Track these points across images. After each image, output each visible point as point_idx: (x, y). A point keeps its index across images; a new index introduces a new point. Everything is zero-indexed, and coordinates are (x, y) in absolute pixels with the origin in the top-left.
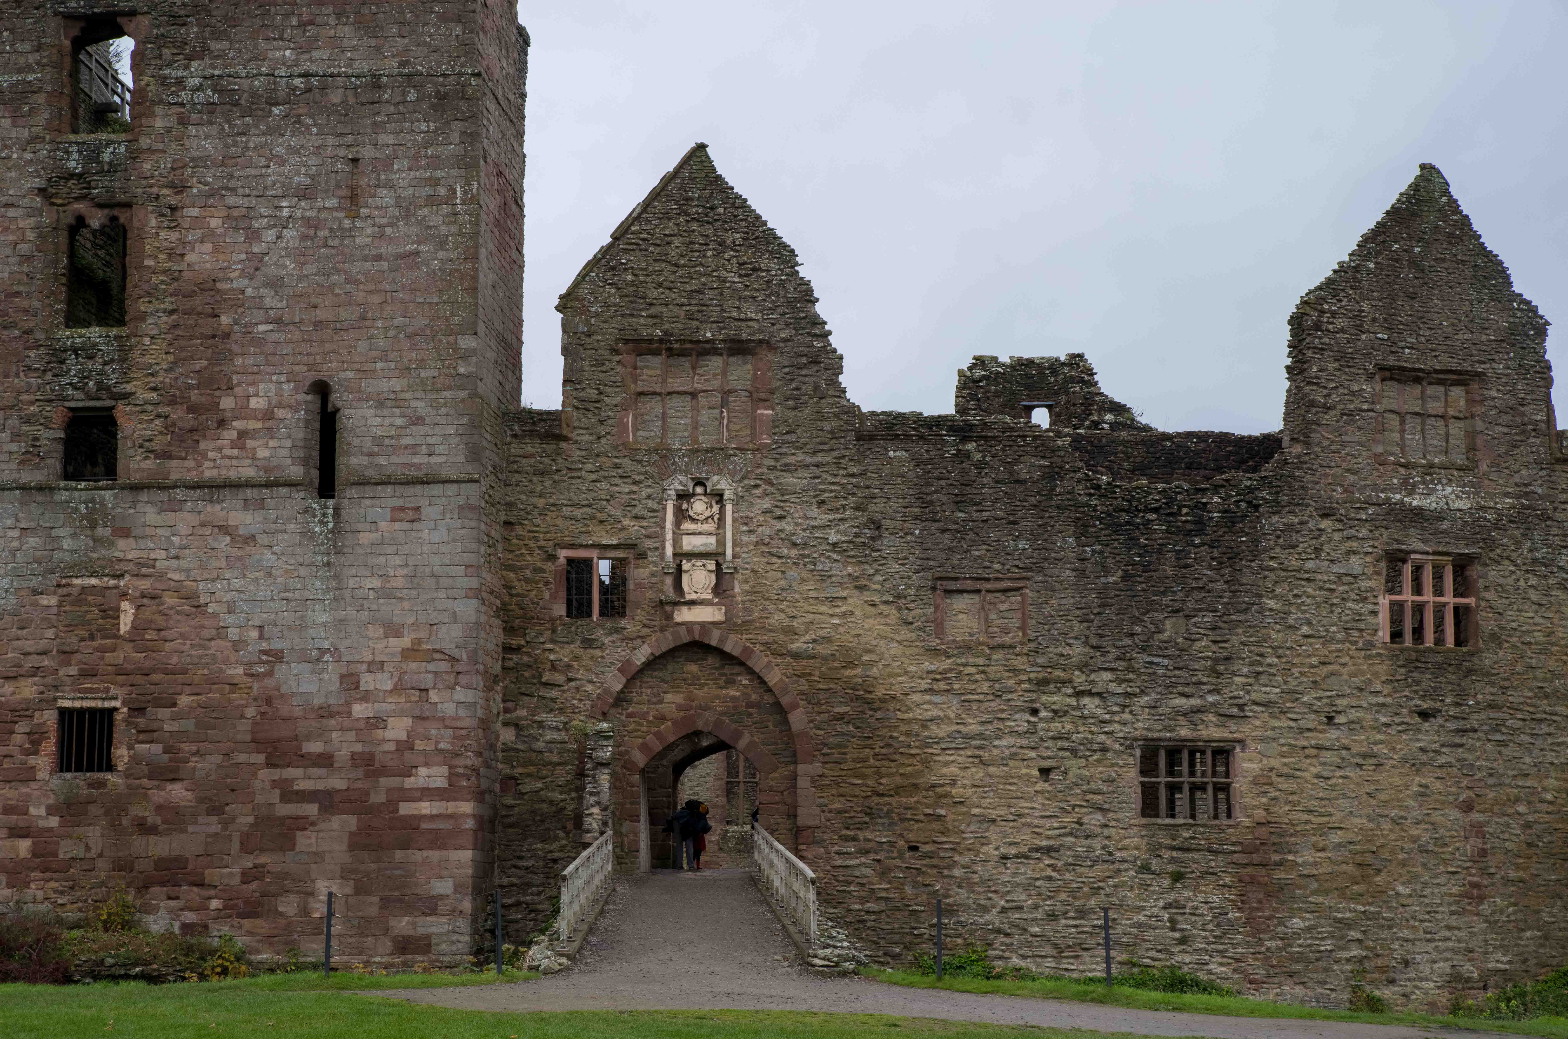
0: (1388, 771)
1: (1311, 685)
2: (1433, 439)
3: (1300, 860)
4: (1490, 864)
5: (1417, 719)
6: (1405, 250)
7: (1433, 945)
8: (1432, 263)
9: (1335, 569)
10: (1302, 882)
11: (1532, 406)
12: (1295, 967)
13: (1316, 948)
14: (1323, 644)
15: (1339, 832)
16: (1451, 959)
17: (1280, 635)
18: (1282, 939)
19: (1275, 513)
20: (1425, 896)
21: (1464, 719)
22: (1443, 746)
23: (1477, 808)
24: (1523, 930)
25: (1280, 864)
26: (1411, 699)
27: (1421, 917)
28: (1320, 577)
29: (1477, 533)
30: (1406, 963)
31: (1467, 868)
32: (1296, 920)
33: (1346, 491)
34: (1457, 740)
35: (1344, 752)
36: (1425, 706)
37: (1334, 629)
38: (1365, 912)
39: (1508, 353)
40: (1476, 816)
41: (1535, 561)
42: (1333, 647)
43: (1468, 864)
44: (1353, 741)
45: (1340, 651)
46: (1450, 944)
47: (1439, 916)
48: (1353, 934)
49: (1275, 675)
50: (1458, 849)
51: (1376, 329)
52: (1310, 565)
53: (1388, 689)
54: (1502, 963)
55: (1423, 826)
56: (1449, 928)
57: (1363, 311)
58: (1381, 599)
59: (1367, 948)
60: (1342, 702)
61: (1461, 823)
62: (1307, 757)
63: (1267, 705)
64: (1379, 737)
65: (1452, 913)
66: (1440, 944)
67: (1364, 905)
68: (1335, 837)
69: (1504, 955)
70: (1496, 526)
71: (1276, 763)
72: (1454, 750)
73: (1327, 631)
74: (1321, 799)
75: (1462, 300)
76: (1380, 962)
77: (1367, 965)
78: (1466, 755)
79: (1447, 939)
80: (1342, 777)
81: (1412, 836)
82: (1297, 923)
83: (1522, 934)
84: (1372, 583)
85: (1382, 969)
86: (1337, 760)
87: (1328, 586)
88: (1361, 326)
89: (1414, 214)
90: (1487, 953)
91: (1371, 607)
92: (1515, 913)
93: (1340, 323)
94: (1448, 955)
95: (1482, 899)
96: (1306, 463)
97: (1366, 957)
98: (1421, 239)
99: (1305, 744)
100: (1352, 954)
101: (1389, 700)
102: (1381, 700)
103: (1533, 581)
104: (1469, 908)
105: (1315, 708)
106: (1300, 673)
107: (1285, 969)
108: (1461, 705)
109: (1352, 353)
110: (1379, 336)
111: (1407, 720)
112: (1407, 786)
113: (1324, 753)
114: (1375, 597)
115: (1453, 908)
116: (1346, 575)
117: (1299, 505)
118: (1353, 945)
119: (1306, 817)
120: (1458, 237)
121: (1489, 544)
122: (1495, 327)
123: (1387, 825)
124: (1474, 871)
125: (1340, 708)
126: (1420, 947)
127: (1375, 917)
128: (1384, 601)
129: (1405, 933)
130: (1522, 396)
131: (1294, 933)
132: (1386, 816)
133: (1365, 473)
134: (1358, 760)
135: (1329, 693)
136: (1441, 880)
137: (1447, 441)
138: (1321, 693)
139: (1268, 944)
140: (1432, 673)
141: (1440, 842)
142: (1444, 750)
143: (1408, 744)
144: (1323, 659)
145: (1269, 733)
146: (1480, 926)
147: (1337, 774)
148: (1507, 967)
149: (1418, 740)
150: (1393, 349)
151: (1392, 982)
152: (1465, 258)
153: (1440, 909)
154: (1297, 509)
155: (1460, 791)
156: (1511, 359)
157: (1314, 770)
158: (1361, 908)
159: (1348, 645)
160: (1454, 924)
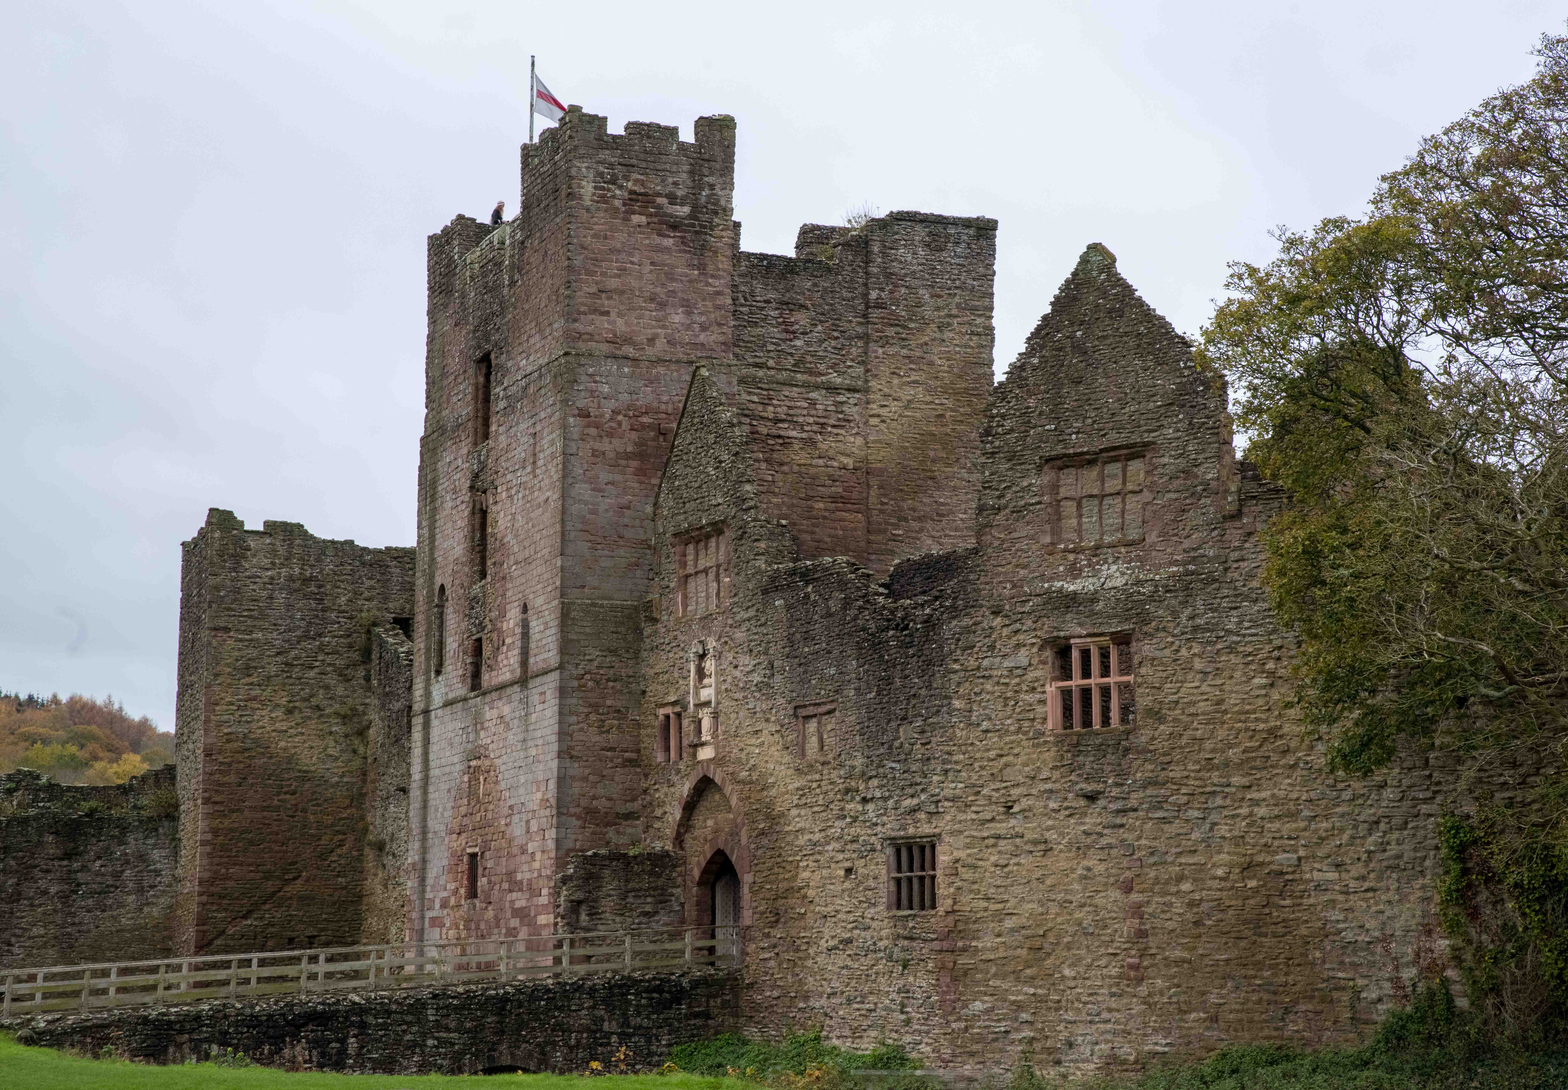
0: (1057, 856)
1: (991, 778)
2: (1109, 518)
3: (980, 945)
4: (1151, 944)
5: (1083, 802)
6: (1068, 337)
7: (1094, 1027)
8: (1097, 343)
9: (1006, 664)
10: (982, 966)
11: (1206, 465)
12: (975, 1047)
13: (992, 1029)
14: (1000, 737)
15: (1014, 918)
16: (1112, 1042)
17: (964, 732)
18: (966, 1020)
19: (954, 618)
20: (1087, 979)
21: (1124, 799)
22: (1104, 827)
23: (1136, 888)
24: (1185, 1012)
25: (964, 950)
26: (1077, 783)
27: (1083, 999)
28: (995, 673)
29: (1132, 609)
30: (1070, 1045)
31: (1125, 950)
32: (977, 1003)
33: (1014, 586)
34: (1118, 821)
35: (1018, 840)
36: (1089, 788)
37: (1009, 721)
38: (1034, 994)
39: (1177, 416)
40: (1135, 897)
41: (1196, 629)
42: (1007, 739)
43: (1126, 946)
44: (1026, 828)
45: (1012, 742)
46: (1109, 1026)
47: (1100, 999)
48: (1024, 1016)
49: (960, 771)
50: (1116, 931)
51: (1044, 422)
52: (986, 663)
53: (1056, 774)
54: (1161, 1045)
55: (1087, 909)
56: (1110, 1010)
57: (1029, 407)
58: (1048, 688)
59: (1037, 1030)
60: (1015, 792)
61: (1120, 904)
62: (987, 847)
63: (953, 799)
64: (1050, 823)
65: (1113, 995)
66: (1102, 1026)
67: (1036, 988)
68: (1009, 923)
69: (1165, 1038)
70: (1151, 598)
71: (961, 854)
72: (1116, 830)
73: (1002, 724)
74: (998, 887)
75: (1128, 372)
76: (1049, 1044)
77: (1037, 1046)
78: (1125, 836)
79: (1107, 1021)
80: (1015, 864)
81: (1076, 919)
82: (978, 1006)
83: (1186, 1017)
84: (1038, 673)
85: (1050, 1051)
86: (1010, 848)
87: (1002, 680)
88: (1029, 422)
89: (1075, 299)
90: (1145, 1035)
91: (1038, 696)
92: (1175, 994)
93: (1008, 424)
94: (1109, 1037)
95: (1140, 980)
96: (978, 566)
97: (1033, 1038)
98: (1082, 323)
99: (985, 834)
100: (1024, 1034)
101: (1057, 786)
102: (1049, 786)
103: (1196, 650)
104: (1128, 990)
105: (994, 799)
106: (980, 767)
107: (968, 1050)
108: (1122, 785)
109: (1021, 451)
110: (1047, 427)
111: (1074, 804)
112: (1073, 870)
113: (1002, 843)
114: (1043, 685)
115: (1114, 990)
116: (1017, 668)
117: (973, 606)
118: (1025, 1027)
119: (984, 904)
120: (1120, 309)
121: (1144, 619)
122: (1161, 392)
123: (1054, 909)
124: (1133, 952)
125: (1014, 798)
126: (1081, 1029)
127: (1043, 1000)
128: (1052, 689)
129: (1070, 1016)
130: (1193, 456)
131: (974, 1015)
132: (1054, 900)
133: (1033, 566)
134: (1029, 847)
135: (1004, 785)
136: (1103, 962)
137: (1123, 517)
138: (998, 785)
139: (954, 1025)
140: (1094, 756)
141: (1101, 923)
142: (1105, 831)
143: (1074, 828)
144: (999, 752)
145: (956, 827)
146: (1137, 1008)
147: (1012, 862)
148: (1166, 1049)
149: (1083, 824)
150: (1061, 438)
151: (1058, 1063)
152: (1128, 330)
153: (1102, 991)
154: (972, 611)
155: (1120, 872)
156: (1181, 420)
157: (993, 859)
158: (1032, 991)
159: (1020, 736)
160: (1114, 1006)
